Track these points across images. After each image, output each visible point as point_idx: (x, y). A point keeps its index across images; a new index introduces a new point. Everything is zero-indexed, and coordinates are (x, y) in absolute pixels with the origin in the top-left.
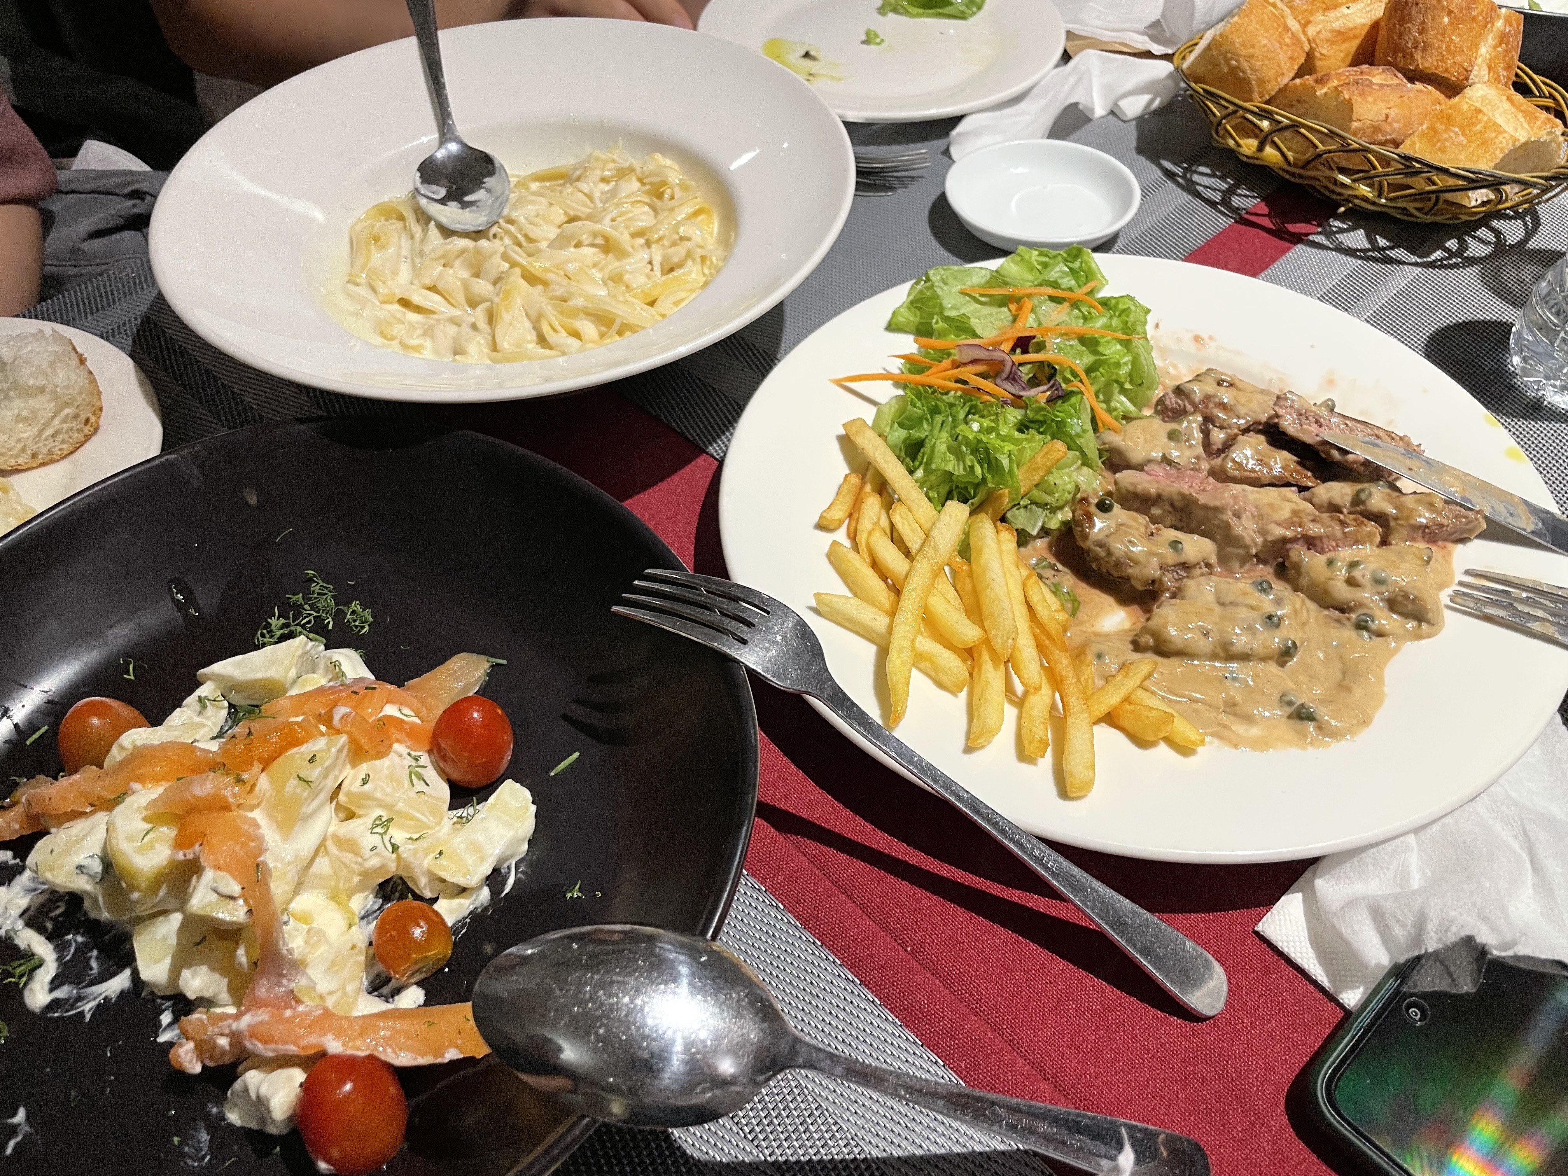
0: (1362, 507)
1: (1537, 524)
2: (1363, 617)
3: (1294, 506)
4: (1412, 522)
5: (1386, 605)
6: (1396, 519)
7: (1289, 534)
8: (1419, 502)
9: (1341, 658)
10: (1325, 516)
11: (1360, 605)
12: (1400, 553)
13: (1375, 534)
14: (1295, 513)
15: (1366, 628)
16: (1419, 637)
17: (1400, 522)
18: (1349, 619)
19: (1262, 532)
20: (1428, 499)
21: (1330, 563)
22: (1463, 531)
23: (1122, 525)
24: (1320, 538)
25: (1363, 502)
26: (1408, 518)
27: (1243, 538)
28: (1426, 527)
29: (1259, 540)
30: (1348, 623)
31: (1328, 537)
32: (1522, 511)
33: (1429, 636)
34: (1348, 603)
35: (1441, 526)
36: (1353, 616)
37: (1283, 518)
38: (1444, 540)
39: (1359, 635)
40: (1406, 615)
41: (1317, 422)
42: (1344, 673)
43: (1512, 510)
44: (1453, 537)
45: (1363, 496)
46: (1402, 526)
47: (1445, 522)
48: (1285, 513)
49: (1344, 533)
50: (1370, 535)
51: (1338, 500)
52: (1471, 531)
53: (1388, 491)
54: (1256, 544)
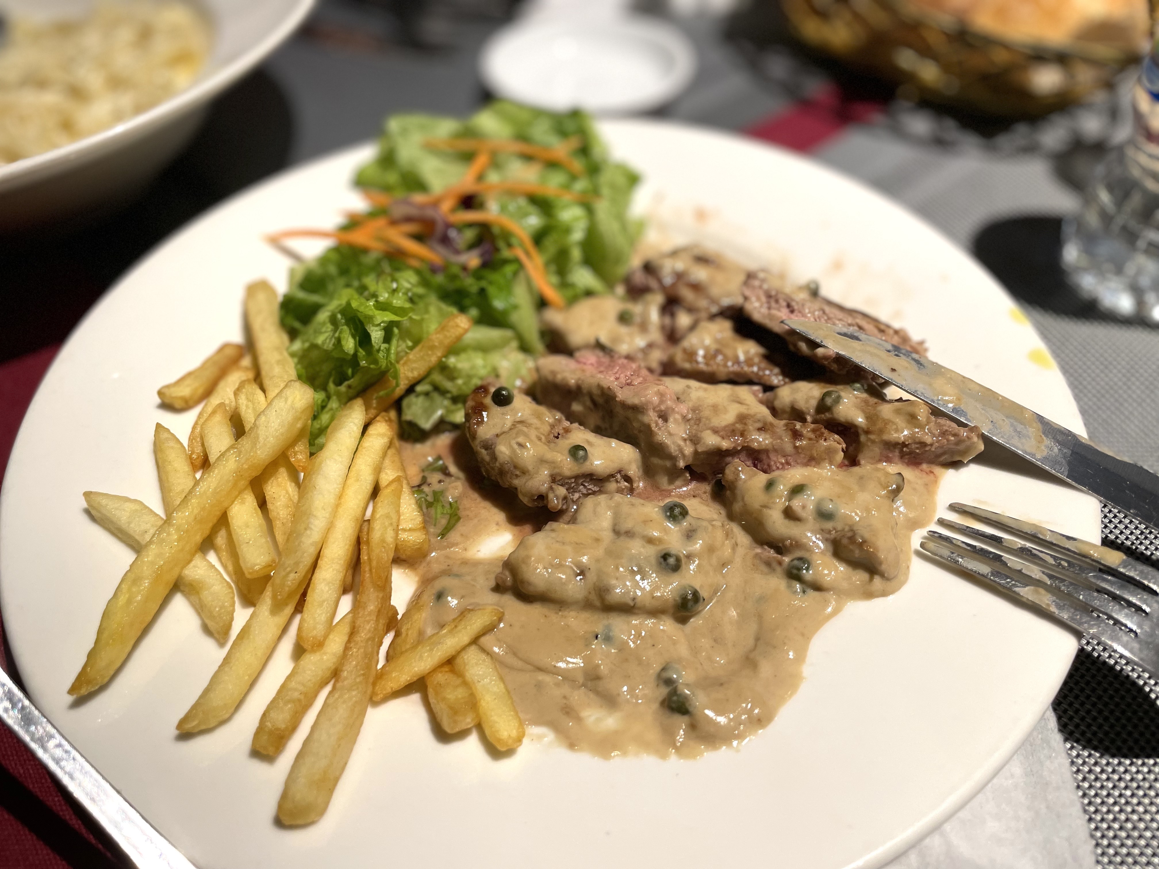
0: (828, 415)
1: (1051, 449)
2: (796, 562)
3: (743, 409)
4: (886, 437)
5: (831, 548)
6: (867, 432)
7: (725, 444)
8: (898, 411)
9: (760, 617)
10: (780, 424)
11: (798, 545)
12: (861, 478)
13: (835, 451)
14: (742, 418)
15: (798, 578)
16: (869, 595)
17: (872, 437)
18: (780, 563)
19: (694, 440)
20: (910, 409)
21: (770, 485)
22: (953, 453)
23: (521, 422)
24: (766, 451)
25: (829, 409)
26: (881, 431)
27: (667, 446)
28: (904, 445)
29: (688, 450)
30: (779, 569)
31: (776, 451)
32: (1033, 430)
33: (884, 594)
34: (783, 540)
35: (923, 444)
36: (786, 559)
37: (724, 423)
38: (931, 462)
39: (789, 587)
40: (854, 564)
41: (789, 306)
42: (757, 639)
43: (1020, 427)
44: (942, 459)
45: (829, 401)
46: (873, 442)
47: (928, 439)
48: (729, 417)
49: (796, 447)
50: (830, 453)
51: (802, 405)
52: (964, 453)
53: (865, 395)
54: (684, 456)
